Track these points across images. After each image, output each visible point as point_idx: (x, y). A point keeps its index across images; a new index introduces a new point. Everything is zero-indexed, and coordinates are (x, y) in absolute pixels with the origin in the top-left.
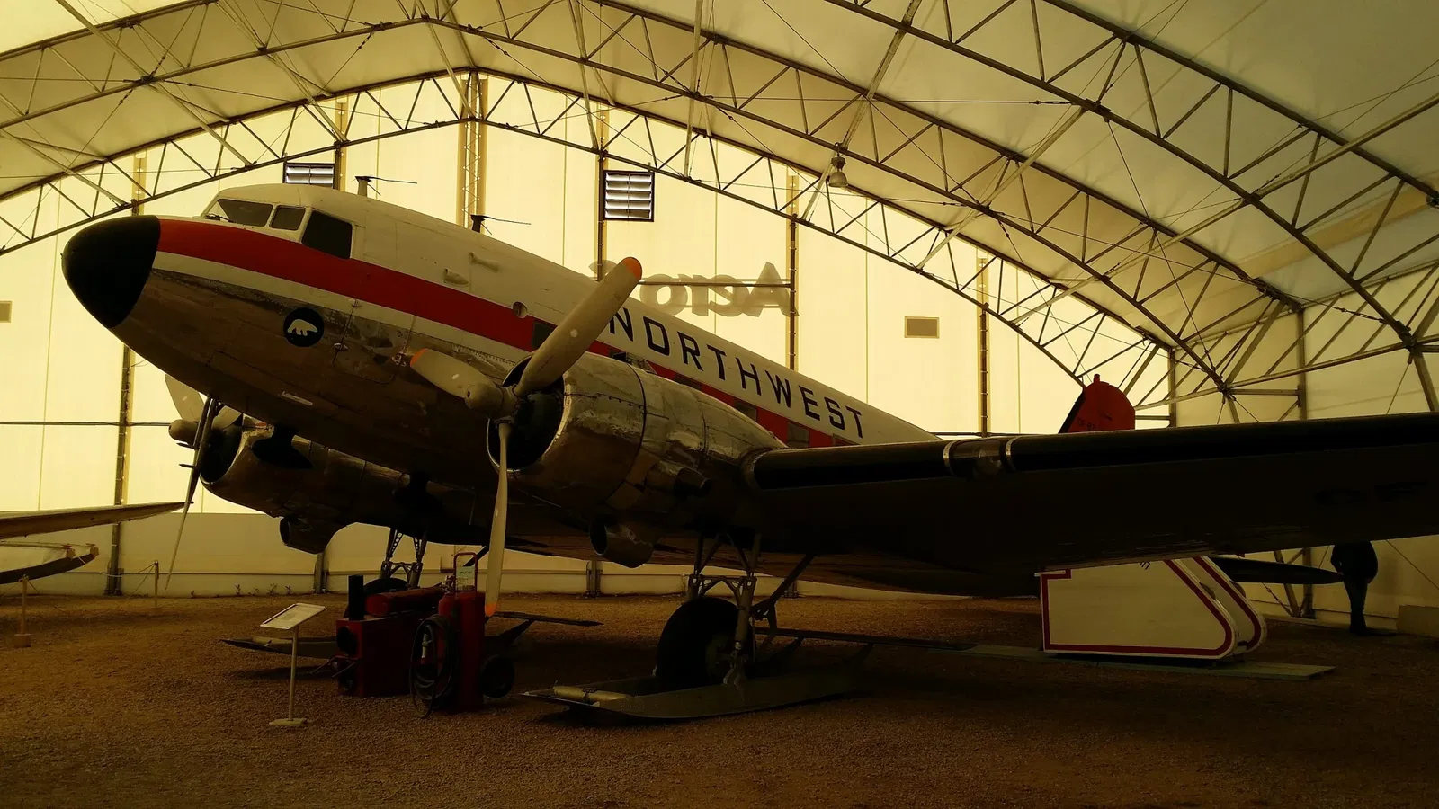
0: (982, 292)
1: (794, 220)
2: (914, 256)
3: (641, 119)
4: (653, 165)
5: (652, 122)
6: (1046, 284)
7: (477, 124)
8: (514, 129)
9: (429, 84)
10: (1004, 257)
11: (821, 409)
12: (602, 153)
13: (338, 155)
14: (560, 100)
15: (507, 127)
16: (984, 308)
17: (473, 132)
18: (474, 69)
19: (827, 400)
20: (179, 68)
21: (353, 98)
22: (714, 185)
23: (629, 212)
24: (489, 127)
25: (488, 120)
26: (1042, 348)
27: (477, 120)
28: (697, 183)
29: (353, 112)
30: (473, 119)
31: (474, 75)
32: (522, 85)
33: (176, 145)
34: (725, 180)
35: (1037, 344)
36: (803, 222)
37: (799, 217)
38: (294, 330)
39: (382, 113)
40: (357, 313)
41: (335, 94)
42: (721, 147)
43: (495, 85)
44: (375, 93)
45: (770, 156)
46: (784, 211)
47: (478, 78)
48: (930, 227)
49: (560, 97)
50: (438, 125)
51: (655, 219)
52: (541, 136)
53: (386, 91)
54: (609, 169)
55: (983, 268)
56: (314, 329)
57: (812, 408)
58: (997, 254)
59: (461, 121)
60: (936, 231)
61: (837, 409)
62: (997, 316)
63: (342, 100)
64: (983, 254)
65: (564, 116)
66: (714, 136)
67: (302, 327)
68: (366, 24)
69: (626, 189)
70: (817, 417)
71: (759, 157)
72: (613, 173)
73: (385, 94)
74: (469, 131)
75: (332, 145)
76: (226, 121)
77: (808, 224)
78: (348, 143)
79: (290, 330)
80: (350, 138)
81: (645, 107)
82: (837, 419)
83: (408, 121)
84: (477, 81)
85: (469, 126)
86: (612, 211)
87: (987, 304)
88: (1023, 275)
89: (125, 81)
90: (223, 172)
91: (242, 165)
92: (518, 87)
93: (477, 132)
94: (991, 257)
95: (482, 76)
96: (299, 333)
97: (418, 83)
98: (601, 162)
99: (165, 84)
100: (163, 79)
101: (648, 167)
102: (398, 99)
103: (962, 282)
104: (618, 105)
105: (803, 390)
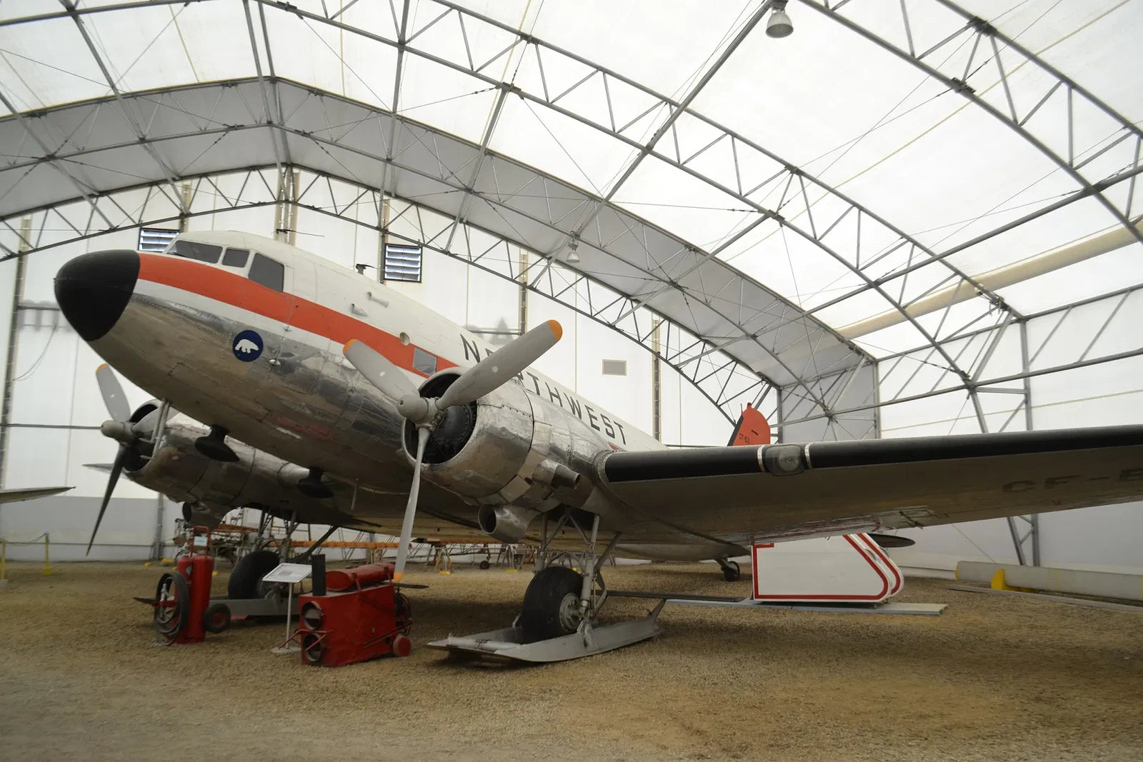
0: (656, 343)
1: (525, 287)
2: (610, 316)
3: (414, 208)
4: (422, 242)
5: (422, 210)
6: (698, 340)
7: (290, 205)
8: (317, 210)
9: (255, 174)
10: (670, 320)
11: (599, 423)
12: (383, 231)
13: (182, 223)
14: (354, 191)
15: (313, 208)
16: (657, 355)
17: (287, 210)
18: (289, 165)
19: (603, 416)
20: (75, 151)
21: (195, 181)
22: (466, 258)
23: (403, 275)
24: (299, 208)
25: (299, 202)
26: (696, 385)
27: (290, 202)
28: (454, 256)
29: (196, 190)
30: (287, 201)
31: (289, 169)
32: (325, 178)
33: (55, 211)
34: (474, 255)
35: (692, 382)
36: (531, 288)
37: (529, 284)
38: (241, 348)
39: (218, 193)
40: (288, 336)
41: (182, 178)
42: (472, 231)
43: (305, 178)
44: (213, 179)
45: (508, 240)
46: (517, 280)
47: (292, 171)
48: (620, 296)
49: (354, 188)
50: (260, 204)
51: (422, 281)
52: (338, 216)
53: (221, 178)
54: (389, 242)
55: (657, 327)
56: (256, 348)
57: (594, 422)
58: (666, 318)
59: (278, 202)
60: (624, 299)
61: (609, 423)
62: (666, 361)
63: (187, 182)
64: (656, 317)
65: (356, 203)
66: (468, 223)
67: (247, 345)
68: (224, 125)
69: (401, 258)
70: (598, 429)
71: (499, 240)
72: (392, 246)
73: (221, 180)
74: (283, 209)
75: (178, 215)
76: (97, 194)
77: (535, 290)
78: (190, 215)
79: (237, 348)
80: (193, 210)
81: (417, 199)
82: (610, 431)
83: (238, 200)
84: (292, 173)
85: (284, 206)
86: (389, 274)
87: (659, 353)
88: (683, 332)
89: (33, 158)
90: (92, 233)
91: (107, 228)
92: (322, 179)
93: (290, 211)
94: (662, 319)
95: (295, 171)
96: (244, 351)
97: (246, 173)
98: (383, 237)
99: (61, 162)
100: (62, 158)
101: (418, 242)
102: (231, 184)
103: (642, 336)
104: (397, 197)
105: (588, 408)
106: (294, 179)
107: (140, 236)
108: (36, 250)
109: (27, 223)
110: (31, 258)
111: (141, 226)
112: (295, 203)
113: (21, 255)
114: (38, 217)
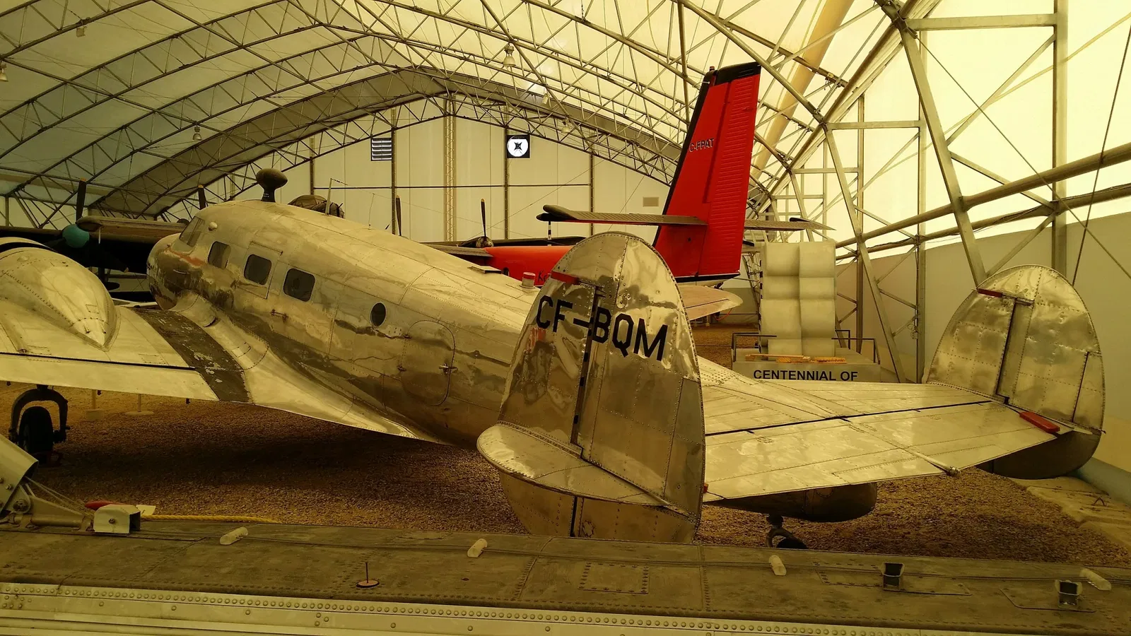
106: (453, 101)
107: (371, 143)
108: (319, 156)
109: (312, 141)
110: (316, 161)
111: (371, 137)
112: (455, 115)
113: (311, 160)
114: (318, 136)
